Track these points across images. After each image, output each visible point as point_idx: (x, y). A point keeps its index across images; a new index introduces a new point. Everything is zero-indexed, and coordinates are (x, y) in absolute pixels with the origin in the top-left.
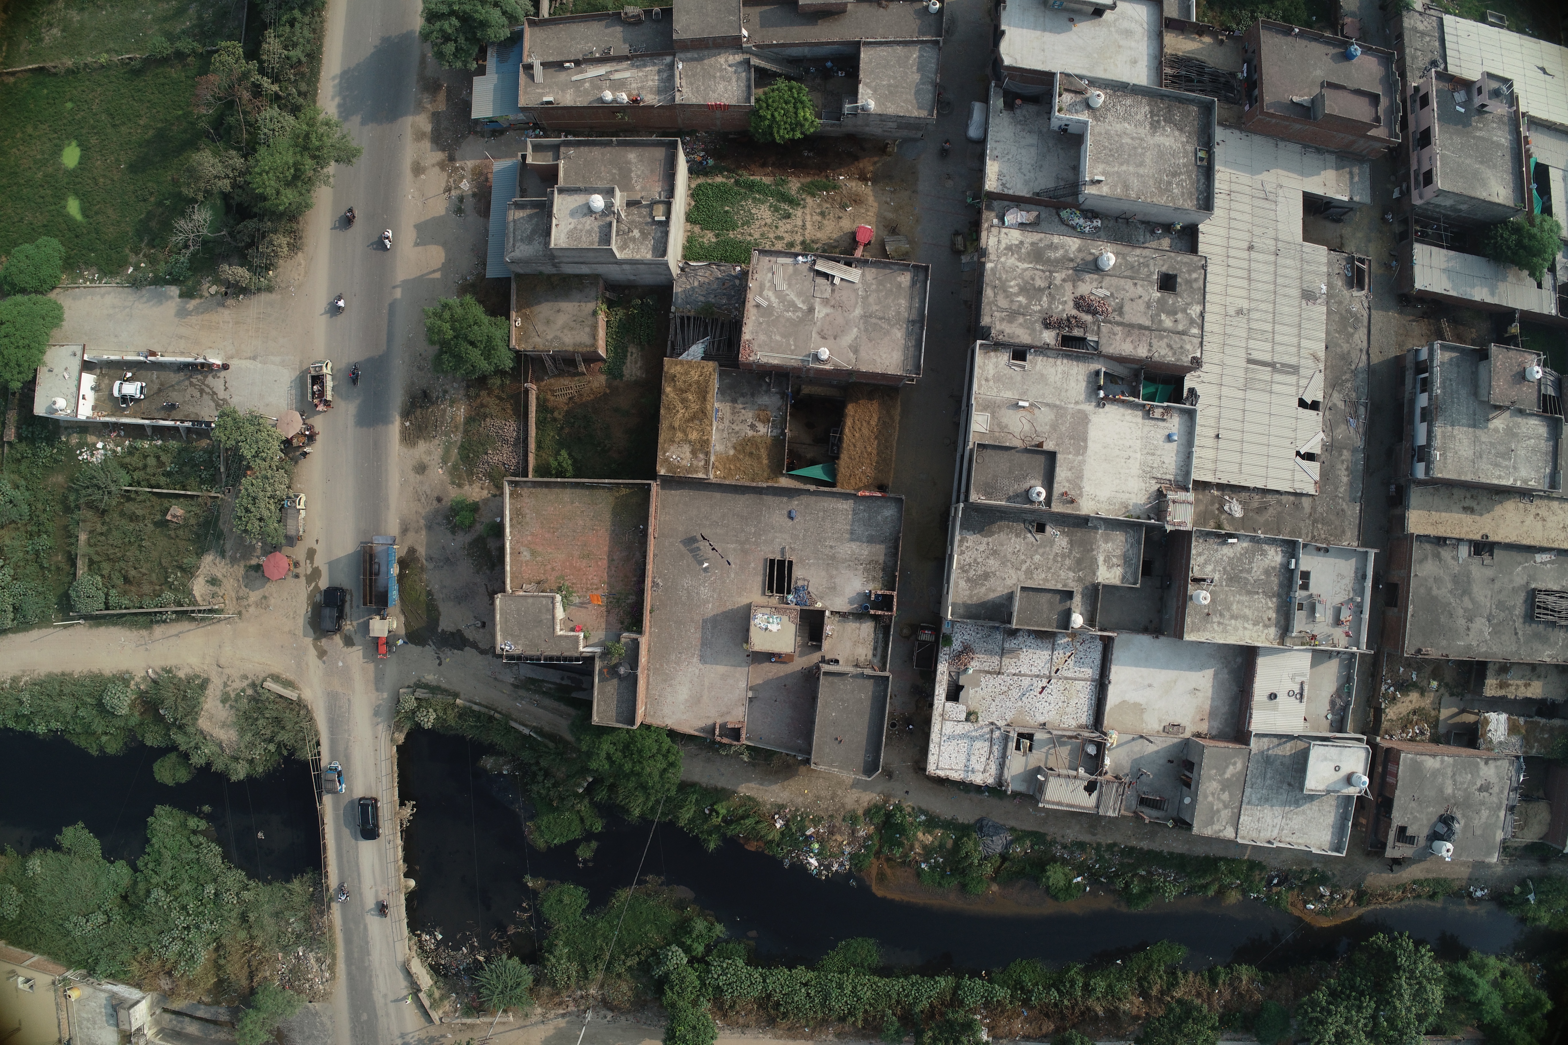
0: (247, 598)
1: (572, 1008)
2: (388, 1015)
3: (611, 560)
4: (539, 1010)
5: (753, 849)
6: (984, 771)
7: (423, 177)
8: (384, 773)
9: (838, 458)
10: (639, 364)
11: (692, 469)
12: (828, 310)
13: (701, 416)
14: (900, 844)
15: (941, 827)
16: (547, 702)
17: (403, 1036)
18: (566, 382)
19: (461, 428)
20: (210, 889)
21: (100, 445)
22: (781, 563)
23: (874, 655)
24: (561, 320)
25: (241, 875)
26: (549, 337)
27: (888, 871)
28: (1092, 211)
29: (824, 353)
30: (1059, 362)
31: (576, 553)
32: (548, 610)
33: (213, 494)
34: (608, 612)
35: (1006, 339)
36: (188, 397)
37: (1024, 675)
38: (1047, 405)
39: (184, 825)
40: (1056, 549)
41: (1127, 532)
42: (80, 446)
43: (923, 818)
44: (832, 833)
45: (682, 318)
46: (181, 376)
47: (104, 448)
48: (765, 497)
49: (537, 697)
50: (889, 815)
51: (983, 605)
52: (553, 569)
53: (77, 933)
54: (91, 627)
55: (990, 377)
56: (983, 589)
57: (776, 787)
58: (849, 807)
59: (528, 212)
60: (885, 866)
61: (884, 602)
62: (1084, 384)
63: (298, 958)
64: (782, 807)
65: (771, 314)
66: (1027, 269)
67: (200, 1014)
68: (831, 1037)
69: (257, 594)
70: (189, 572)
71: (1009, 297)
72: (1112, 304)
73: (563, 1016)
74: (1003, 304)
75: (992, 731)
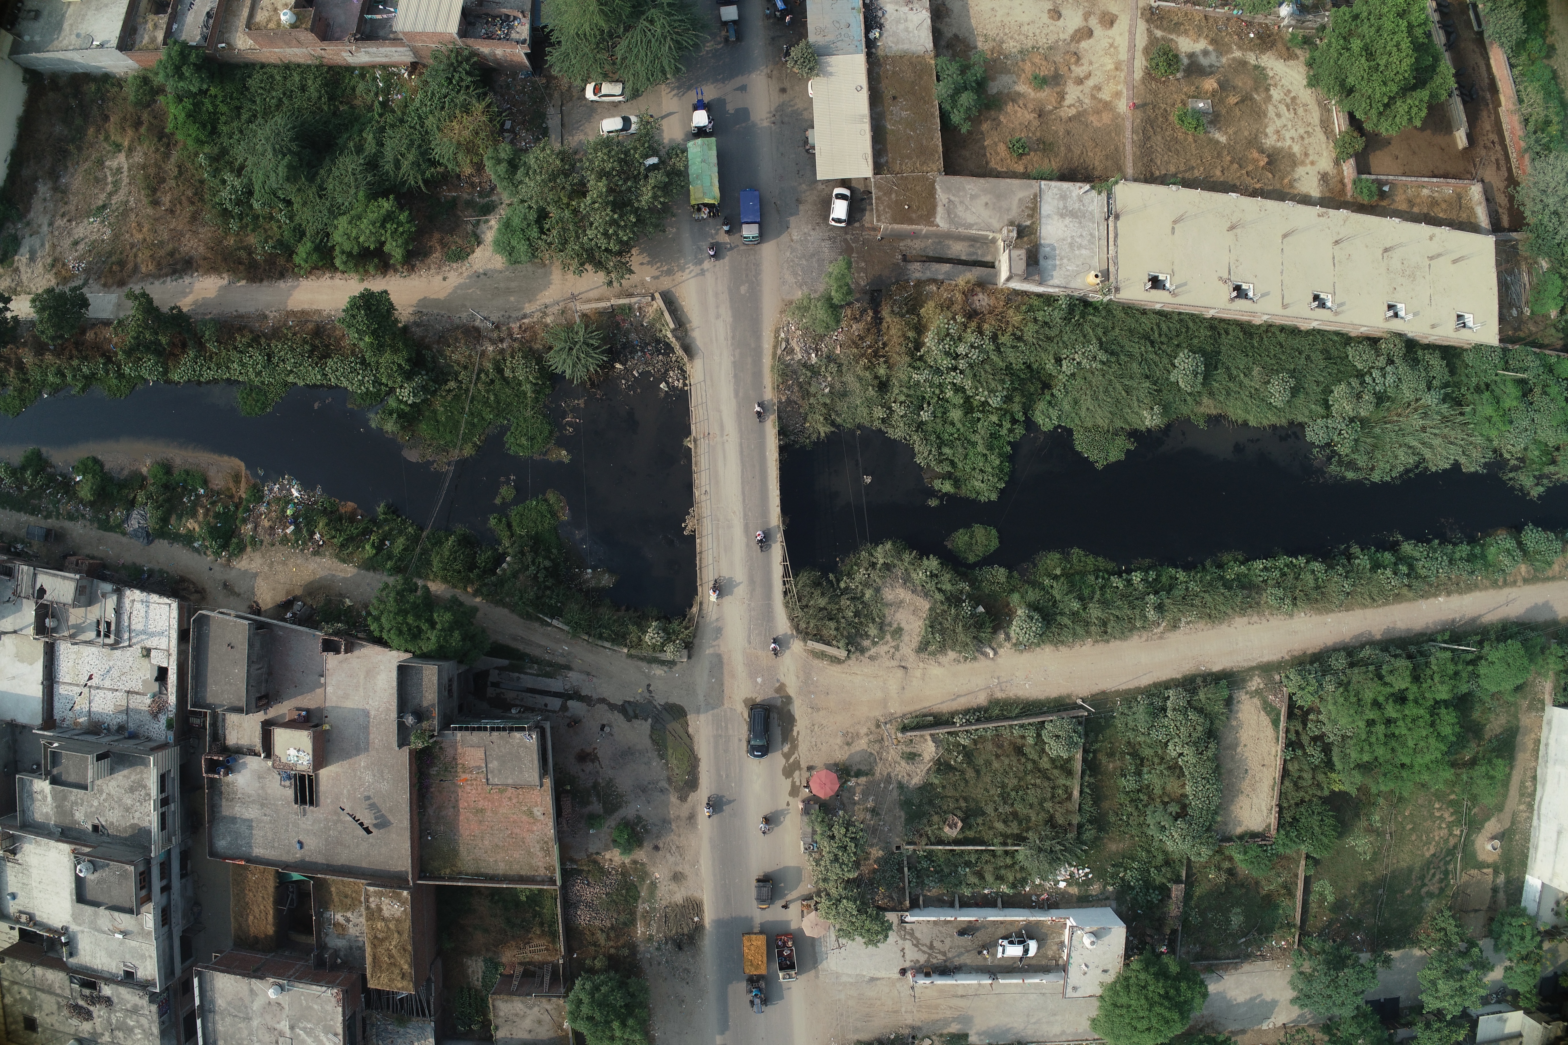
0: (870, 741)
1: (515, 326)
2: (716, 295)
3: (456, 807)
4: (549, 320)
5: (350, 503)
6: (133, 601)
8: (711, 567)
9: (277, 888)
10: (470, 971)
11: (380, 895)
12: (278, 1026)
13: (377, 942)
14: (217, 515)
15: (181, 536)
16: (537, 652)
17: (702, 273)
18: (536, 957)
19: (639, 915)
20: (925, 416)
21: (1062, 885)
22: (303, 802)
24: (527, 1023)
25: (891, 434)
26: (536, 1009)
27: (231, 485)
29: (272, 992)
30: (100, 967)
31: (489, 813)
32: (492, 772)
33: (911, 847)
34: (455, 759)
35: (137, 991)
36: (948, 941)
37: (110, 689)
38: (104, 932)
39: (957, 483)
40: (82, 809)
41: (33, 823)
42: (1087, 883)
43: (196, 545)
44: (272, 528)
45: (424, 1015)
46: (957, 962)
47: (1057, 882)
48: (324, 862)
49: (547, 657)
50: (225, 546)
51: (131, 765)
52: (510, 799)
53: (1093, 348)
54: (1069, 696)
55: (148, 960)
56: (133, 778)
57: (321, 573)
58: (258, 554)
60: (234, 490)
61: (213, 766)
62: (80, 947)
63: (817, 350)
64: (316, 553)
65: (325, 1027)
67: (947, 267)
68: (271, 315)
69: (858, 749)
70: (942, 766)
71: (141, 1026)
72: (65, 1012)
73: (525, 316)
74: (144, 1021)
75: (130, 639)
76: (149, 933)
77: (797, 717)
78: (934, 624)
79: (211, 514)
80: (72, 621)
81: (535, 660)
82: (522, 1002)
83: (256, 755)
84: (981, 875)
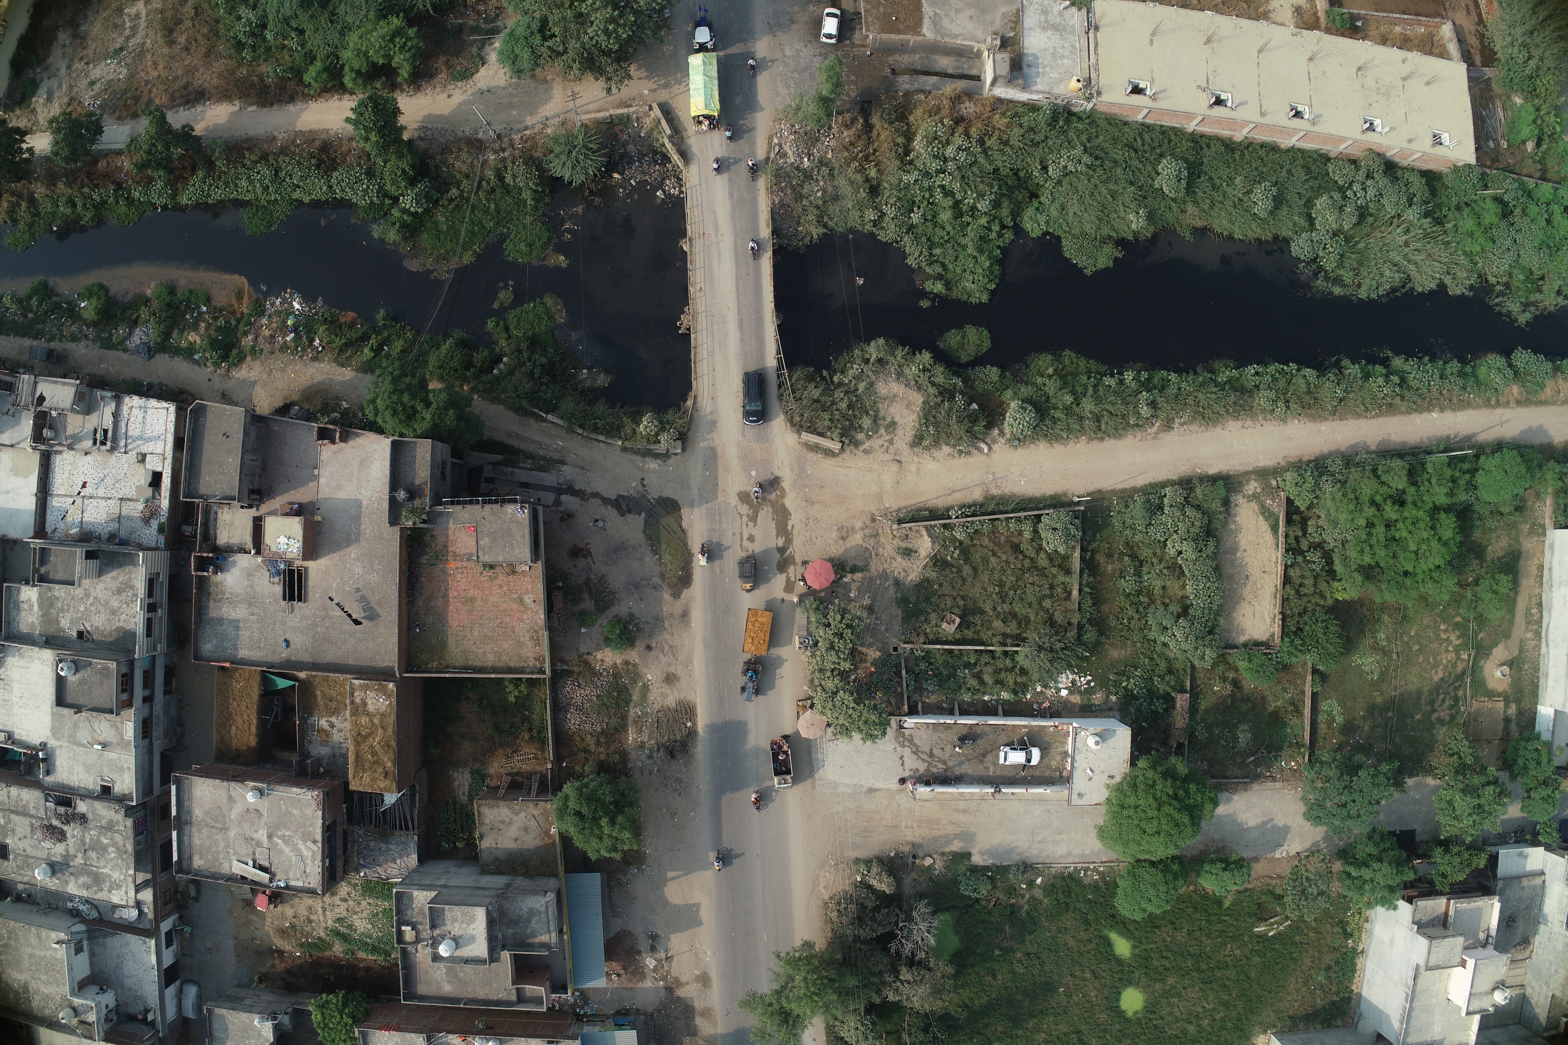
0: (866, 536)
1: (516, 137)
3: (445, 597)
4: (549, 131)
5: (350, 313)
6: (132, 407)
7: (697, 972)
8: (705, 361)
9: (262, 696)
10: (456, 783)
11: (365, 688)
12: (255, 836)
13: (360, 741)
14: (219, 329)
15: (182, 349)
16: (531, 448)
18: (524, 767)
19: (630, 720)
20: (915, 217)
21: (1064, 693)
22: (292, 598)
23: (216, 513)
24: (513, 831)
25: (882, 237)
26: (523, 815)
27: (234, 301)
28: (72, 916)
29: (251, 797)
30: (77, 784)
31: (478, 602)
32: (483, 549)
33: (909, 646)
34: (446, 546)
35: (113, 806)
36: (948, 749)
37: (103, 498)
38: (83, 746)
39: (948, 284)
40: (68, 616)
41: (18, 631)
42: (1090, 691)
43: (196, 357)
44: (272, 337)
45: (407, 829)
46: (958, 772)
47: (1058, 690)
48: (310, 660)
49: (541, 452)
50: (225, 357)
51: (120, 565)
52: (501, 586)
53: (1078, 151)
54: (1065, 494)
55: (127, 772)
57: (319, 378)
58: (258, 363)
59: (537, 940)
60: (236, 305)
61: (203, 564)
62: (57, 763)
63: (809, 155)
64: (315, 359)
65: (303, 834)
66: (104, 867)
67: (935, 79)
68: (280, 137)
69: (853, 543)
70: (938, 562)
71: (115, 844)
72: (39, 835)
73: (526, 128)
74: (118, 838)
75: (126, 446)
76: (129, 742)
77: (791, 511)
78: (928, 415)
79: (213, 327)
80: (70, 431)
81: (528, 456)
82: (509, 807)
83: (246, 552)
84: (978, 677)
